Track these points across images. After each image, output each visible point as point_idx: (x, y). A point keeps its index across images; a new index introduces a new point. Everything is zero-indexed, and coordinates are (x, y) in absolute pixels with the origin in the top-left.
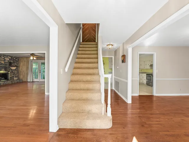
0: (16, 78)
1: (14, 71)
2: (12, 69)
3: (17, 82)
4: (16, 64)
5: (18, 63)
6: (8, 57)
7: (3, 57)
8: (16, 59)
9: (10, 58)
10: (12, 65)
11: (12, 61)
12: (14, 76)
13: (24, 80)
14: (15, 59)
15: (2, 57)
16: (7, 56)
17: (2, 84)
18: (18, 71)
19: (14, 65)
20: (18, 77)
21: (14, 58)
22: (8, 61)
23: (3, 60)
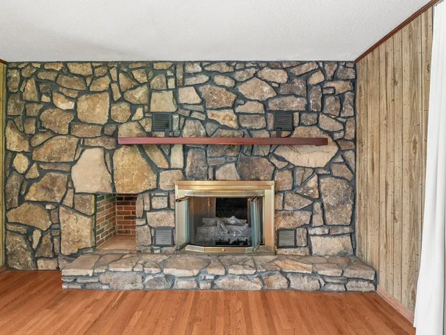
0: (335, 245)
1: (312, 183)
2: (292, 169)
3: (312, 285)
4: (327, 123)
5: (348, 111)
6: (266, 73)
7: (228, 82)
8: (334, 78)
9: (281, 77)
10: (299, 132)
11: (295, 104)
12: (317, 220)
13: (390, 290)
14: (321, 84)
15: (219, 80)
16: (259, 65)
17: (181, 284)
18: (352, 184)
19: (315, 132)
20: (352, 235)
21: (316, 78)
22: (265, 103)
23: (227, 98)
